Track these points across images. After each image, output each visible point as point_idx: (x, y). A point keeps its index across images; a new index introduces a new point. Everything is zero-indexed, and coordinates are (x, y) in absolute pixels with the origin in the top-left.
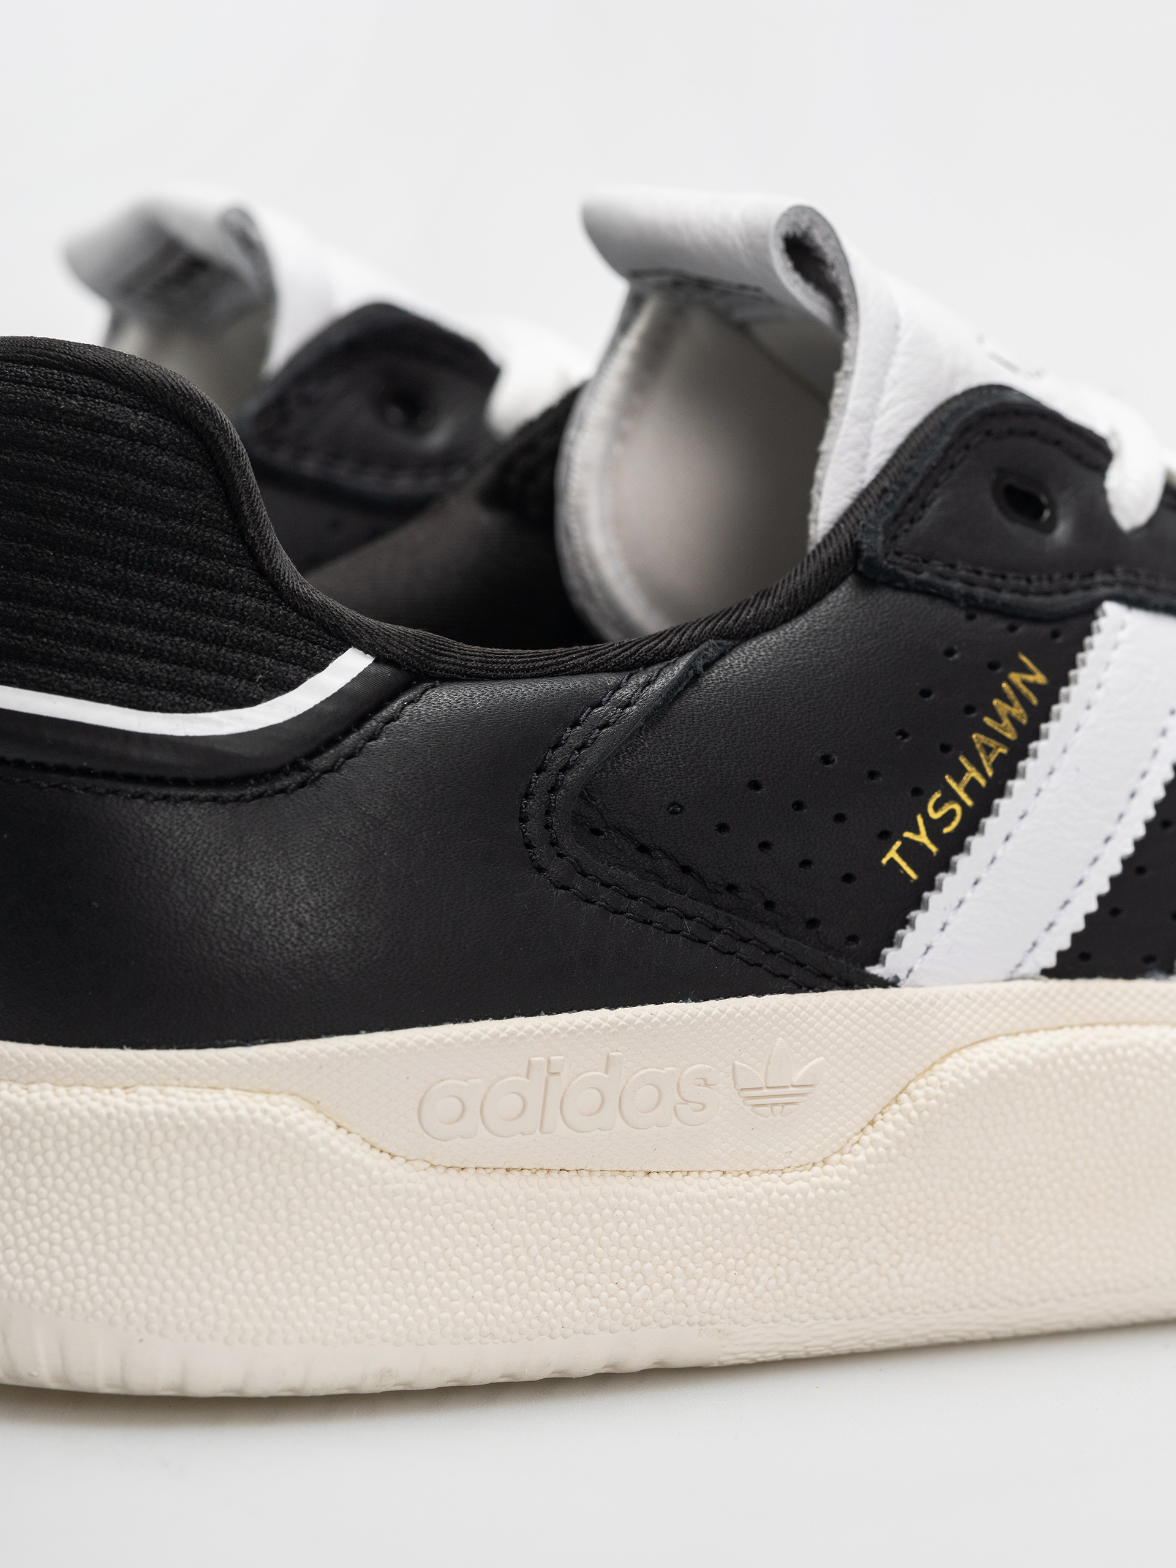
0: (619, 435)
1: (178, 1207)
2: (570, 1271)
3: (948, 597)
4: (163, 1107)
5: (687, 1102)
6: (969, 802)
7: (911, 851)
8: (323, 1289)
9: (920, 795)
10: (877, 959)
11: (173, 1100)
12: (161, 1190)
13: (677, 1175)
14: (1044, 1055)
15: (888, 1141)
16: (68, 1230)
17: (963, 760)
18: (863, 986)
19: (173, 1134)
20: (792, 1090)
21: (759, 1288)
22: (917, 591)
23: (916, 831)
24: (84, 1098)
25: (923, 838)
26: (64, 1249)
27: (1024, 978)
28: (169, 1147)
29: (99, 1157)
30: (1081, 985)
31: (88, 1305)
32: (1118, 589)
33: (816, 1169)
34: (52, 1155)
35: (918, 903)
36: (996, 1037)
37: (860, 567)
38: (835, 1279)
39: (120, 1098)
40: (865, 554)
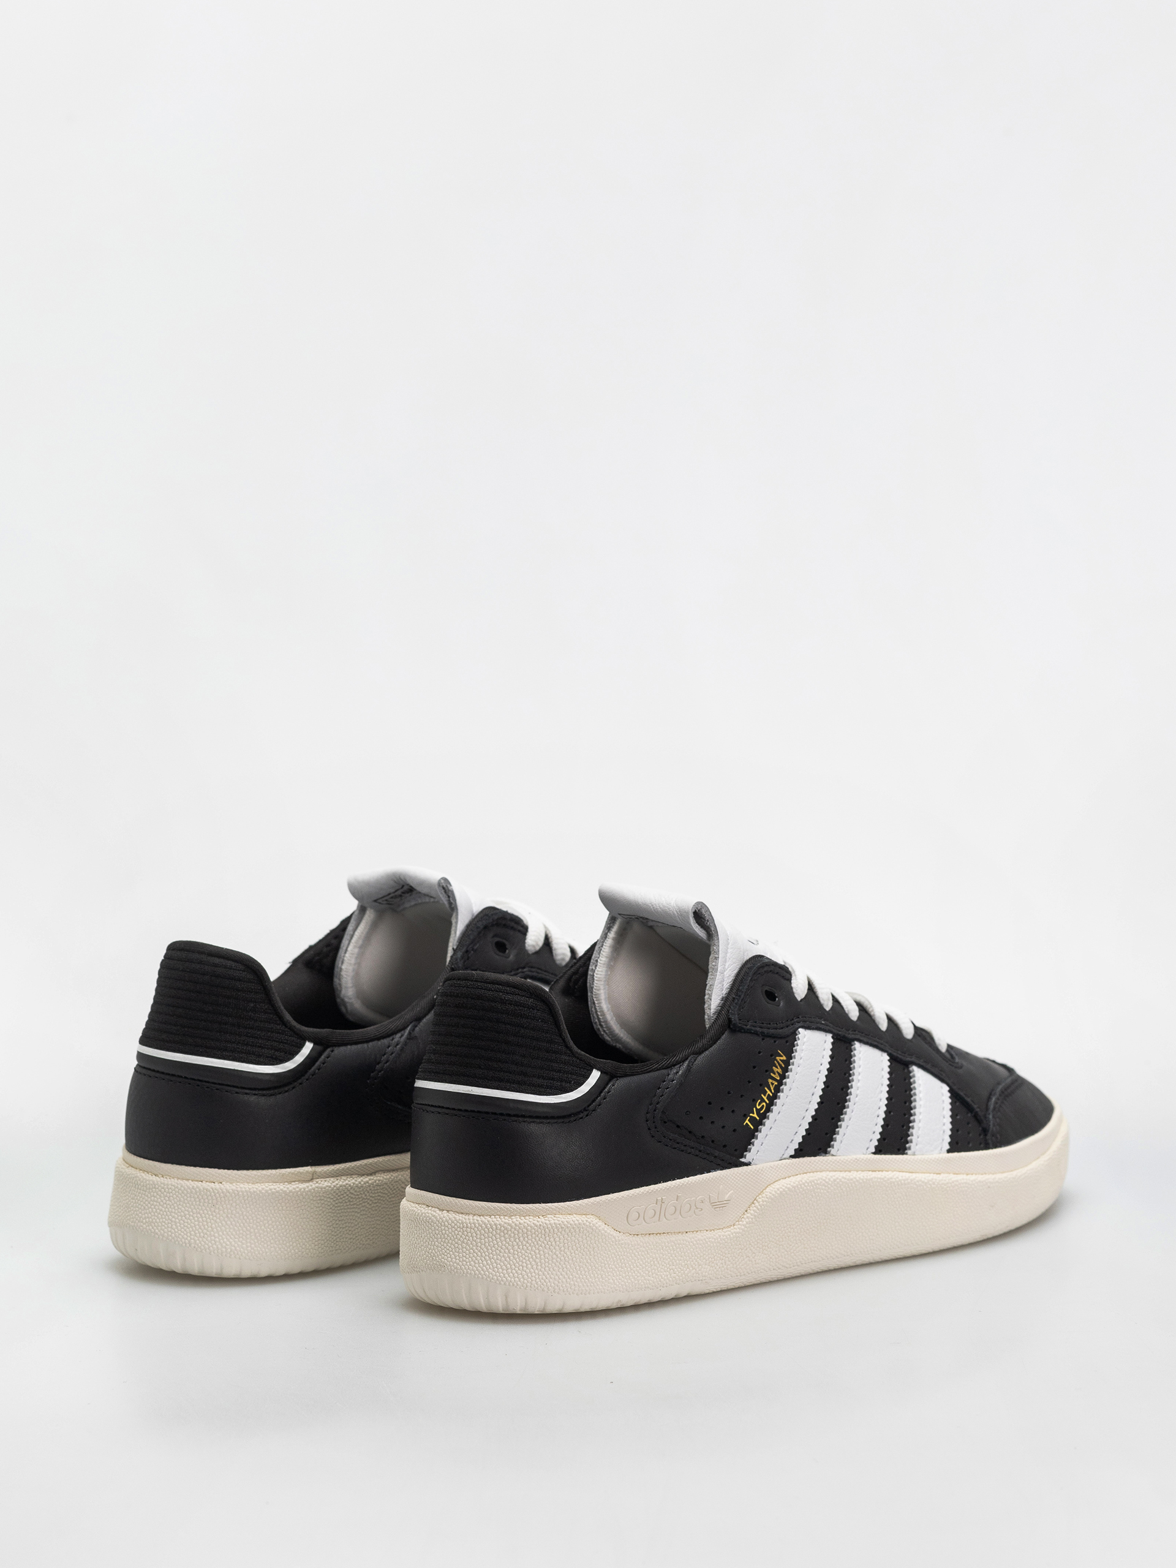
0: (610, 967)
1: (562, 1252)
2: (668, 1265)
3: (756, 1033)
4: (556, 1221)
5: (697, 1208)
6: (768, 1102)
7: (752, 1120)
8: (604, 1276)
9: (755, 1101)
10: (742, 1156)
11: (559, 1219)
12: (557, 1247)
13: (695, 1232)
14: (795, 1185)
15: (752, 1217)
16: (528, 1262)
17: (766, 1088)
18: (741, 1166)
19: (560, 1230)
20: (725, 1202)
21: (718, 1267)
22: (747, 1032)
23: (754, 1113)
24: (530, 1220)
25: (755, 1115)
26: (527, 1268)
27: (785, 1159)
28: (559, 1234)
29: (537, 1238)
30: (801, 1159)
31: (536, 1285)
32: (801, 1024)
33: (732, 1227)
34: (522, 1239)
35: (753, 1136)
36: (780, 1180)
37: (731, 1027)
38: (738, 1263)
39: (542, 1219)
40: (733, 1022)
